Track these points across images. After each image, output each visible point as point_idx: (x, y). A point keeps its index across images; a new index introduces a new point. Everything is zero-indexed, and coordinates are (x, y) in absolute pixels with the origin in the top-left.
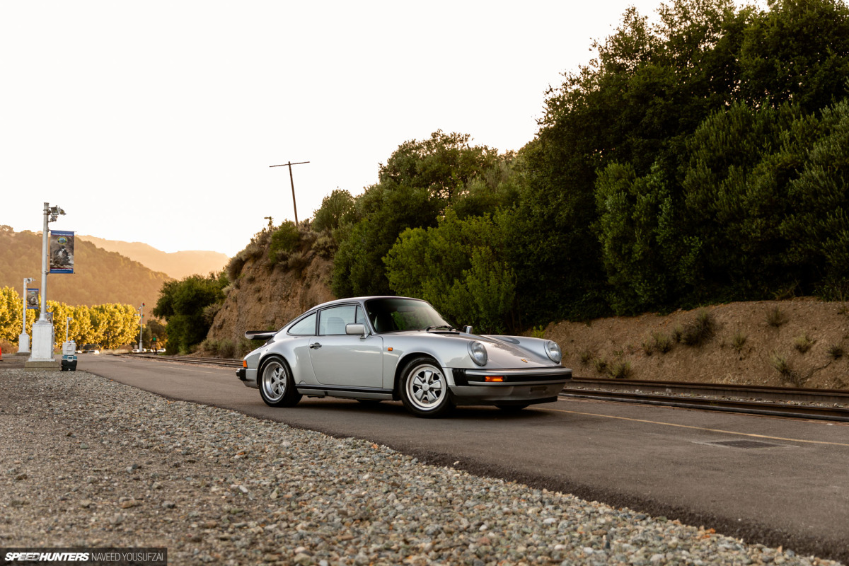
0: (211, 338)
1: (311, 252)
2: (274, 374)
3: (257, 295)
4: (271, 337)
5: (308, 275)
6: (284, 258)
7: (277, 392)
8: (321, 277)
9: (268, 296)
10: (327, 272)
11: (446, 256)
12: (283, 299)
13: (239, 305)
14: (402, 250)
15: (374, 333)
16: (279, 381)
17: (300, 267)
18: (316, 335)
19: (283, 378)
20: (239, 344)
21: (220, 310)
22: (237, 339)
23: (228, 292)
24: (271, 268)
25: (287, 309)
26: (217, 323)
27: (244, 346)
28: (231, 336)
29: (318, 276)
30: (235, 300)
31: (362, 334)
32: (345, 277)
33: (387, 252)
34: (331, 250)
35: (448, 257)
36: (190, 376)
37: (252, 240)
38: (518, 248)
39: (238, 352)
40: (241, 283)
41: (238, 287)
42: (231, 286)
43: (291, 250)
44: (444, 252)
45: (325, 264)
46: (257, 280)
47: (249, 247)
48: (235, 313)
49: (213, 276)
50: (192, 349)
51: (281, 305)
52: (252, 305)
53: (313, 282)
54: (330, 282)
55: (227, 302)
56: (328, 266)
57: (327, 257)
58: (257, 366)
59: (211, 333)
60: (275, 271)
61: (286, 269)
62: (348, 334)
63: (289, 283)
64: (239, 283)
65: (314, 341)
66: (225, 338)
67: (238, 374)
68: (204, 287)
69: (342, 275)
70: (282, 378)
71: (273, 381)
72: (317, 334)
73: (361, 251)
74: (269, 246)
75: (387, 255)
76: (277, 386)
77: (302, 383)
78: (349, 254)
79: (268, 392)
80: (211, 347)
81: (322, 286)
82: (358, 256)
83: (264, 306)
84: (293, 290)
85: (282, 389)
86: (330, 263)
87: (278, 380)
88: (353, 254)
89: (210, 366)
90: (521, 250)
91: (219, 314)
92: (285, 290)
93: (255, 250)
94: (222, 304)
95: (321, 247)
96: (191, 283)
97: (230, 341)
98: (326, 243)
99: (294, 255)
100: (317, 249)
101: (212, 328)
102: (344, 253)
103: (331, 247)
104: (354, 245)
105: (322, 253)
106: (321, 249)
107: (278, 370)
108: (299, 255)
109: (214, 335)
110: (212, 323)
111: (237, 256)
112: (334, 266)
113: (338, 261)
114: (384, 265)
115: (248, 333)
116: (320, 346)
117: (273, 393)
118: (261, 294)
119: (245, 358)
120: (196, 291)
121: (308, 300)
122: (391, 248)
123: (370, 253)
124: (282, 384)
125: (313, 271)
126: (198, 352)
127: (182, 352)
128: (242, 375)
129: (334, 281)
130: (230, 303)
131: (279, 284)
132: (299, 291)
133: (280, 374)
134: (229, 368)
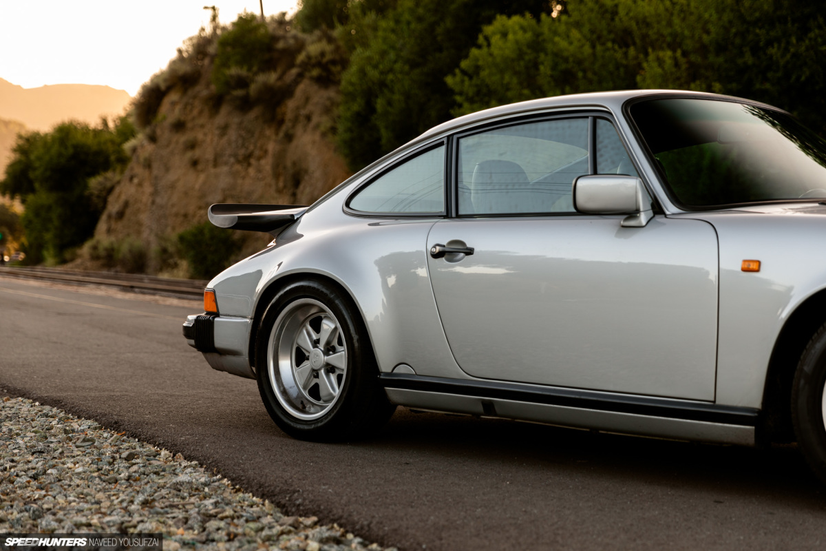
0: (103, 236)
1: (294, 71)
2: (305, 338)
3: (189, 155)
4: (292, 221)
5: (289, 115)
6: (242, 83)
7: (315, 391)
8: (315, 119)
9: (209, 155)
10: (327, 110)
11: (584, 71)
12: (239, 162)
13: (155, 172)
14: (490, 59)
15: (670, 208)
16: (323, 359)
17: (273, 100)
18: (447, 216)
19: (334, 350)
20: (154, 248)
21: (119, 182)
22: (152, 238)
23: (134, 150)
24: (216, 103)
25: (248, 181)
26: (113, 207)
27: (164, 251)
28: (139, 233)
29: (308, 118)
30: (148, 165)
31: (632, 214)
32: (363, 119)
33: (458, 66)
34: (335, 69)
35: (590, 75)
36: (59, 314)
37: (180, 51)
38: (741, 54)
39: (153, 262)
40: (159, 132)
41: (153, 139)
42: (140, 139)
43: (255, 69)
44: (579, 62)
45: (321, 96)
46: (189, 125)
47: (173, 63)
48: (148, 189)
49: (105, 122)
50: (67, 255)
51: (234, 175)
52: (178, 173)
53: (299, 130)
54: (333, 130)
55: (132, 169)
56: (329, 99)
57: (326, 80)
58: (250, 311)
59: (102, 226)
60: (225, 110)
61: (245, 105)
62: (580, 212)
63: (251, 133)
64: (154, 132)
65: (445, 233)
66: (128, 235)
67: (188, 332)
68: (90, 141)
69: (358, 114)
70: (329, 349)
71: (301, 357)
72: (452, 211)
73: (398, 66)
74: (212, 61)
75: (457, 71)
76: (315, 373)
77: (402, 369)
78: (373, 74)
79: (284, 392)
80: (102, 252)
81: (317, 137)
82: (390, 76)
83: (202, 177)
84: (258, 145)
85: (332, 387)
86: (331, 93)
87: (318, 357)
88: (382, 73)
89: (102, 292)
90: (749, 59)
91: (117, 190)
92: (243, 145)
93: (185, 69)
94: (122, 172)
95: (313, 61)
96: (65, 133)
97: (138, 243)
98: (323, 54)
99: (261, 78)
100: (307, 65)
101: (104, 217)
102: (362, 72)
103: (333, 62)
104: (383, 54)
105: (315, 72)
106: (314, 66)
107: (317, 326)
108: (272, 78)
109: (109, 231)
110: (104, 207)
111: (152, 80)
112: (339, 98)
113: (350, 89)
114: (451, 92)
115: (218, 209)
116: (469, 252)
117: (300, 395)
118: (197, 153)
119: (211, 285)
120: (75, 147)
121: (289, 163)
122: (466, 57)
123: (417, 71)
124: (330, 369)
125: (298, 108)
126: (79, 261)
127: (50, 260)
128: (201, 335)
129: (341, 128)
130: (139, 171)
131: (232, 134)
132: (272, 147)
133: (324, 337)
134: (141, 297)
